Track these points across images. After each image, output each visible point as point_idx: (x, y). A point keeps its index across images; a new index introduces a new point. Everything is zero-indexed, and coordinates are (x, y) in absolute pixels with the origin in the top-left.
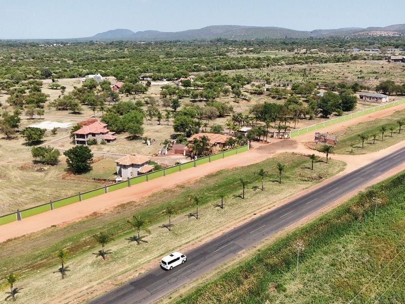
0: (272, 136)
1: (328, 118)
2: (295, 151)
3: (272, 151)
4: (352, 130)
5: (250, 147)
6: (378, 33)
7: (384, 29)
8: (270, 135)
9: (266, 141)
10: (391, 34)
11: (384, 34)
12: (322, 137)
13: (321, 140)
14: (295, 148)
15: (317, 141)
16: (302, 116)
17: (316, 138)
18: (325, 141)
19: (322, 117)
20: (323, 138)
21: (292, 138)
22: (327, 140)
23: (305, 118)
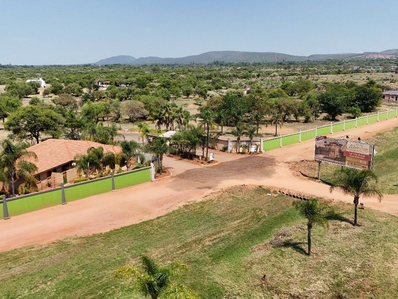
0: (225, 149)
1: (338, 121)
2: (266, 182)
3: (209, 184)
4: (387, 139)
5: (160, 171)
6: (376, 57)
7: (381, 53)
8: (221, 146)
9: (206, 159)
10: (388, 57)
11: (381, 57)
12: (333, 147)
13: (332, 154)
14: (268, 174)
15: (321, 156)
16: (292, 117)
17: (318, 150)
18: (342, 156)
19: (326, 119)
20: (337, 149)
21: (265, 154)
22: (348, 153)
23: (298, 121)
